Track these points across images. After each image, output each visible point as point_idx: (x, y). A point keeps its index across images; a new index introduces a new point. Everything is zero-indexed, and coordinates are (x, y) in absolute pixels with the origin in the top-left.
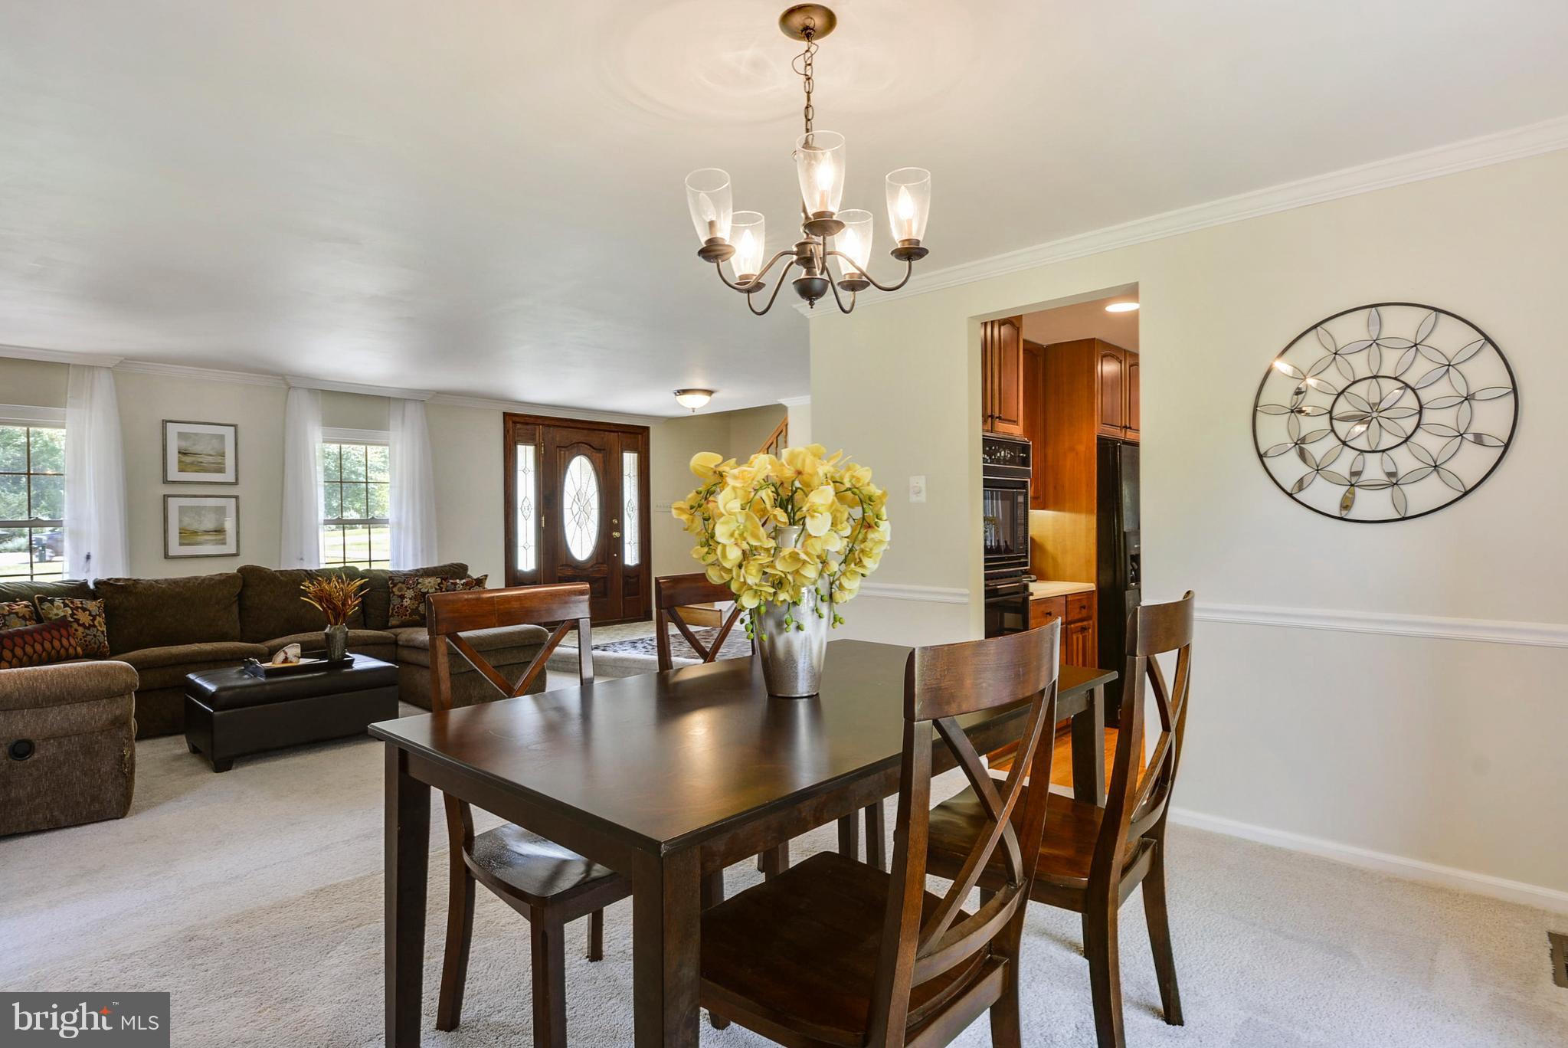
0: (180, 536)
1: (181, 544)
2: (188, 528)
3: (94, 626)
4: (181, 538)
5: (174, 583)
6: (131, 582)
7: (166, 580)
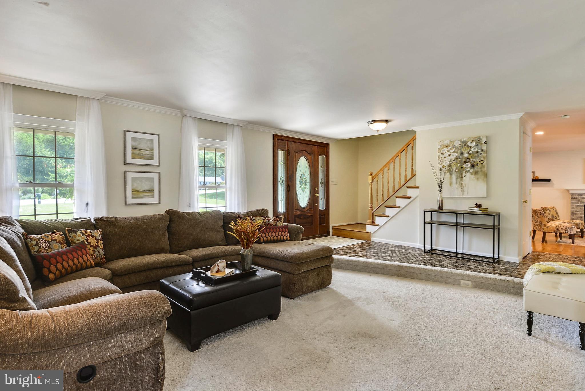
0: (132, 193)
1: (133, 198)
2: (136, 189)
3: (98, 246)
4: (133, 194)
5: (137, 219)
6: (114, 219)
7: (132, 218)
